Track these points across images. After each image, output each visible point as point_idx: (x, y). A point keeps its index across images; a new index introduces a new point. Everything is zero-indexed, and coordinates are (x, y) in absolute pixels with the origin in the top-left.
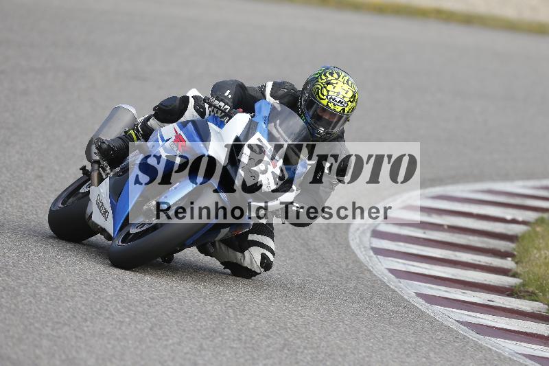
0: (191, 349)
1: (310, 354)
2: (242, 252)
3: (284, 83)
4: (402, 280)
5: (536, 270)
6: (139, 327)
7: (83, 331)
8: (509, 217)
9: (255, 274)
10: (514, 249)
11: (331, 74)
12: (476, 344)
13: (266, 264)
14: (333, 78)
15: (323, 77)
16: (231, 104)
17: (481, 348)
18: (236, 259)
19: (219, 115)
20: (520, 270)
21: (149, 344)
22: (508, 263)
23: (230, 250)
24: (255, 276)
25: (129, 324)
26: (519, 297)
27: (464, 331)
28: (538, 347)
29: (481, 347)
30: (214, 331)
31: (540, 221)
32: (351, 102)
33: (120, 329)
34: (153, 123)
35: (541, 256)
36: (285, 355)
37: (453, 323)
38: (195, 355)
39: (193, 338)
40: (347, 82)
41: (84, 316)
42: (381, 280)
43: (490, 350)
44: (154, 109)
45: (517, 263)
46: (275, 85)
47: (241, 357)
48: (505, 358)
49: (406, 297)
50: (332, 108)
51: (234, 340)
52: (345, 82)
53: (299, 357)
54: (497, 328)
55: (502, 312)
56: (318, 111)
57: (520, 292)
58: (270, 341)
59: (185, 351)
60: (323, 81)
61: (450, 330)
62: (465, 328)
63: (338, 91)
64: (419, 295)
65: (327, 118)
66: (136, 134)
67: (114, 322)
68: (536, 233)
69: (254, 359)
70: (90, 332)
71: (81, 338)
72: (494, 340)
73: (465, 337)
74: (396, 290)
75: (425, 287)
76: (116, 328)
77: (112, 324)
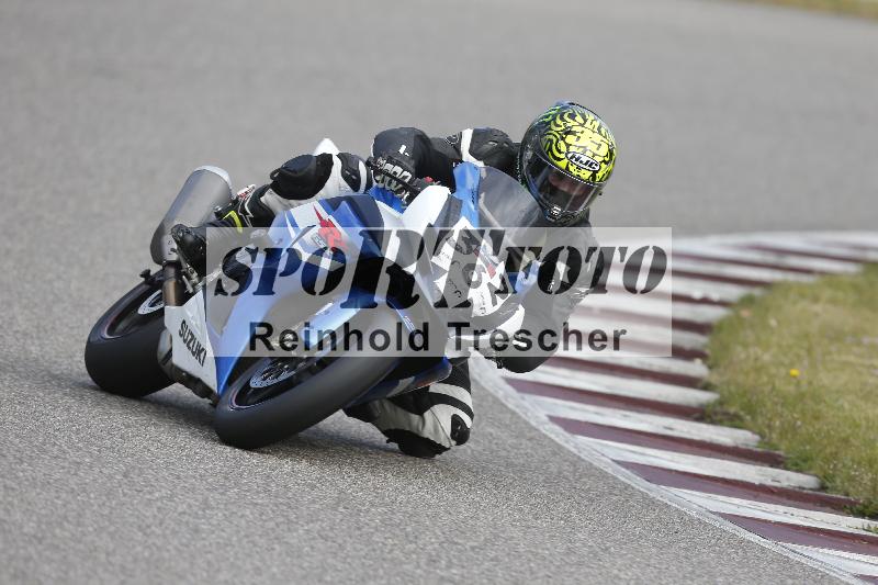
0: (190, 506)
1: (380, 514)
2: (421, 413)
3: (492, 131)
4: (527, 396)
5: (741, 378)
6: (105, 471)
7: (17, 478)
8: (697, 294)
9: (440, 449)
10: (705, 346)
11: (572, 116)
12: (645, 496)
13: (460, 433)
14: (576, 123)
15: (559, 122)
16: (413, 171)
17: (651, 503)
18: (410, 424)
19: (392, 187)
20: (714, 378)
21: (123, 499)
22: (696, 368)
23: (399, 409)
24: (440, 453)
25: (91, 467)
26: (713, 422)
27: (625, 476)
28: (745, 502)
29: (653, 501)
30: (226, 478)
31: (747, 301)
32: (606, 163)
33: (76, 474)
34: (270, 199)
35: (748, 357)
36: (340, 516)
37: (610, 466)
38: (196, 516)
39: (193, 490)
40: (599, 129)
41: (18, 455)
42: (494, 397)
43: (668, 506)
44: (272, 176)
45: (710, 368)
46: (476, 134)
47: (271, 519)
48: (692, 520)
49: (533, 423)
50: (575, 173)
51: (258, 492)
52: (595, 130)
53: (362, 519)
54: (677, 471)
55: (687, 447)
56: (551, 178)
57: (716, 414)
58: (314, 493)
59: (180, 510)
60: (559, 129)
61: (604, 476)
62: (628, 472)
63: (585, 144)
64: (555, 420)
65: (565, 189)
66: (240, 217)
67: (66, 464)
68: (741, 320)
69: (290, 522)
70: (27, 480)
71: (13, 489)
72: (674, 490)
73: (627, 487)
74: (517, 410)
75: (564, 406)
76: (69, 472)
77: (63, 468)
